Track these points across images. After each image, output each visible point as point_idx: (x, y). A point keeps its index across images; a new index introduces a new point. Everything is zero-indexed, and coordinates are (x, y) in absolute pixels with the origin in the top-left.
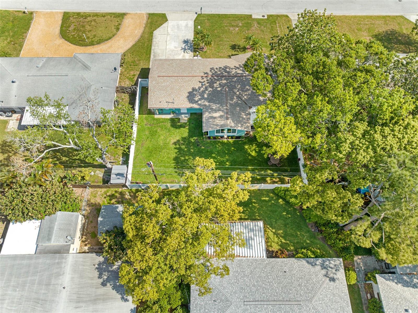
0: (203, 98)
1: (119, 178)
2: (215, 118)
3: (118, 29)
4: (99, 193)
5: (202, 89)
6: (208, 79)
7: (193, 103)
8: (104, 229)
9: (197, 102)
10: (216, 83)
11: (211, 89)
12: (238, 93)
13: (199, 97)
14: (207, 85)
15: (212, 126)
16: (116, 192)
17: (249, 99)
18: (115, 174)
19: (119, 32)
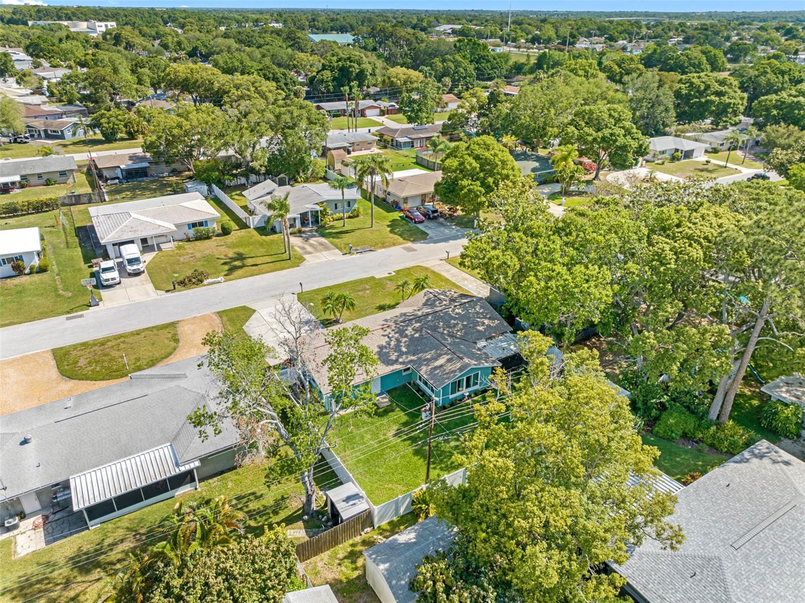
0: (401, 354)
1: (354, 504)
2: (441, 366)
3: (177, 341)
4: (320, 564)
5: (392, 343)
6: (393, 328)
7: (392, 364)
8: (403, 582)
9: (397, 360)
10: (406, 330)
11: (406, 339)
12: (445, 332)
13: (396, 354)
14: (397, 335)
15: (445, 376)
16: (353, 545)
17: (465, 333)
18: (344, 501)
19: (180, 344)
